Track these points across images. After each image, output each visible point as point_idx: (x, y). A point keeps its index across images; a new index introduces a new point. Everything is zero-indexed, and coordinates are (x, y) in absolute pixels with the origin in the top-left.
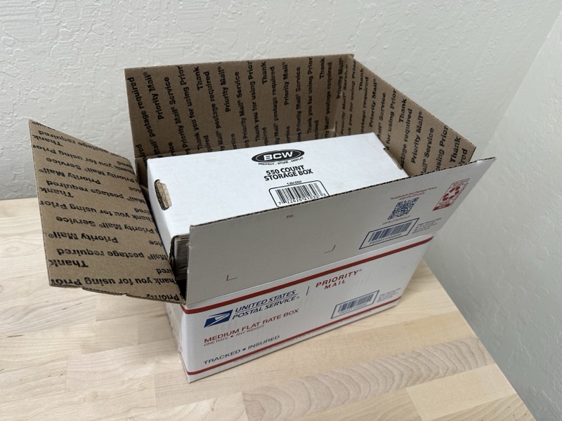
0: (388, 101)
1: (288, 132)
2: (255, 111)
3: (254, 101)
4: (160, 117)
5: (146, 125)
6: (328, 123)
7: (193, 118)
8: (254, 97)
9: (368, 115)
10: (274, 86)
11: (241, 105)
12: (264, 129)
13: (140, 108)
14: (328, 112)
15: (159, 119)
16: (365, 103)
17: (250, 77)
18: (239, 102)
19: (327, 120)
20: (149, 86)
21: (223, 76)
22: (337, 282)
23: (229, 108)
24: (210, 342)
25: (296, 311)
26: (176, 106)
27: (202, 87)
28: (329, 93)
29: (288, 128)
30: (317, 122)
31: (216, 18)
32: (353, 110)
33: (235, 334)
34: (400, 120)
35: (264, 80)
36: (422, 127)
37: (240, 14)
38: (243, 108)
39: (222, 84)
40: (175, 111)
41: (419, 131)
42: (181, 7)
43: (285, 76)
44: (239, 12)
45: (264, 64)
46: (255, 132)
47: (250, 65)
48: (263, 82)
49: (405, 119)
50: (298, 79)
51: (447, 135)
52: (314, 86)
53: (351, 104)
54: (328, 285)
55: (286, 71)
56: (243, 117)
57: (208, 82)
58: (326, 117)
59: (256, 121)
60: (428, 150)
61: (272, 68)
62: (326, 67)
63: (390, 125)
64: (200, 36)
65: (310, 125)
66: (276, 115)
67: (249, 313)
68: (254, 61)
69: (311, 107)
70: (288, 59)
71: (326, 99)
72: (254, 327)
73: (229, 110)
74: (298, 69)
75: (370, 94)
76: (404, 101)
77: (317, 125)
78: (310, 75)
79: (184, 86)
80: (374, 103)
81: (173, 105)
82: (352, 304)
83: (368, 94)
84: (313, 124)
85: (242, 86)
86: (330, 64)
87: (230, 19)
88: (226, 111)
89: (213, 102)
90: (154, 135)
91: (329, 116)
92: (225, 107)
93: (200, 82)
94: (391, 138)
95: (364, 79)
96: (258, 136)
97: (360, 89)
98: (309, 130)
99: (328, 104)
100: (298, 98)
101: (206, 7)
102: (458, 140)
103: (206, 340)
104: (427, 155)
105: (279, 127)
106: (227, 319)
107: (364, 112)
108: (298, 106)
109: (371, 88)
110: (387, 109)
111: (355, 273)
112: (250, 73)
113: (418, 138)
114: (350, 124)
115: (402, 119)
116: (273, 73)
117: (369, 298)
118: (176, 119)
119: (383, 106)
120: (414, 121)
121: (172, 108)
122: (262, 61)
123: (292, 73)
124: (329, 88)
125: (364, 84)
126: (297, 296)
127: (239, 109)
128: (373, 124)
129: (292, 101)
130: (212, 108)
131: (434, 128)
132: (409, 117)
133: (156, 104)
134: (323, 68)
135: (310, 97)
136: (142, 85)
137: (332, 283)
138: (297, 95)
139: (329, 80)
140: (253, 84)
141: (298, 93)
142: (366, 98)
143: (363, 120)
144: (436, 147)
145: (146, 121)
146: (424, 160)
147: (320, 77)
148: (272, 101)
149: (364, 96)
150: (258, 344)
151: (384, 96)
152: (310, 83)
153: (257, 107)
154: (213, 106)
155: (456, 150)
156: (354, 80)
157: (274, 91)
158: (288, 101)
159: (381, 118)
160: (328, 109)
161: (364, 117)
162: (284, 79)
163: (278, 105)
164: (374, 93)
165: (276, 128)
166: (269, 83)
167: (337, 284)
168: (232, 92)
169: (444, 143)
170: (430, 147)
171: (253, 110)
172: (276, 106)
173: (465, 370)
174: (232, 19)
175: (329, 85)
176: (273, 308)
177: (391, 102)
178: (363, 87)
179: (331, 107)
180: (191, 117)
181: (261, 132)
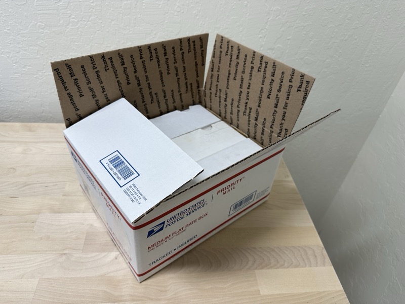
0: (249, 59)
1: (173, 94)
2: (148, 82)
3: (146, 74)
4: (81, 96)
5: (72, 103)
6: (198, 84)
7: (105, 93)
8: (146, 72)
9: (233, 72)
10: (158, 62)
11: (137, 78)
12: (156, 94)
13: (66, 90)
14: (198, 76)
15: (81, 97)
16: (230, 64)
17: (141, 58)
18: (136, 76)
19: (197, 81)
20: (70, 74)
21: (122, 59)
22: (230, 188)
23: (130, 82)
24: (152, 248)
25: (206, 214)
26: (91, 86)
27: (108, 69)
28: (196, 62)
29: (172, 91)
30: (191, 84)
31: (167, 14)
32: (220, 71)
33: (168, 239)
34: (258, 71)
35: (151, 58)
36: (276, 72)
37: (183, 13)
38: (139, 81)
39: (122, 65)
40: (91, 89)
41: (273, 75)
42: (144, 7)
43: (165, 54)
44: (182, 11)
45: (149, 47)
46: (150, 97)
47: (140, 49)
48: (151, 60)
49: (262, 70)
50: (174, 55)
51: (295, 74)
52: (186, 59)
53: (219, 67)
54: (224, 191)
55: (165, 50)
56: (140, 87)
57: (112, 65)
58: (197, 80)
59: (150, 89)
60: (280, 87)
61: (155, 49)
62: (192, 44)
63: (251, 76)
64: (156, 26)
65: (187, 87)
66: (163, 83)
67: (176, 221)
68: (143, 46)
69: (185, 74)
70: (165, 42)
71: (195, 67)
72: (180, 232)
73: (130, 83)
74: (173, 48)
75: (234, 57)
76: (262, 57)
77: (191, 87)
78: (182, 51)
79: (96, 70)
80: (238, 63)
81: (90, 85)
82: (241, 203)
83: (233, 58)
84: (189, 86)
85: (136, 65)
86: (194, 42)
87: (176, 15)
88: (128, 84)
89: (117, 79)
90: (78, 110)
91: (198, 79)
92: (127, 81)
93: (106, 66)
94: (251, 85)
95: (230, 48)
96: (152, 100)
97: (227, 55)
98: (187, 90)
99: (197, 71)
100: (176, 69)
101: (160, 7)
102: (302, 76)
103: (149, 247)
104: (279, 91)
105: (166, 92)
106: (162, 229)
107: (229, 71)
108: (177, 75)
109: (235, 53)
110: (248, 65)
111: (241, 180)
112: (141, 55)
113: (272, 80)
114: (218, 81)
115: (260, 70)
116: (156, 53)
117: (250, 197)
118: (92, 95)
119: (245, 64)
120: (270, 69)
121: (89, 88)
122: (148, 45)
123: (169, 51)
124: (195, 59)
125: (229, 52)
126: (206, 203)
127: (136, 82)
128: (236, 78)
129: (172, 71)
130: (117, 83)
131: (284, 71)
132: (266, 67)
133: (77, 86)
134: (189, 45)
135: (184, 67)
136: (65, 73)
137: (227, 190)
138: (175, 67)
139: (195, 53)
140: (144, 62)
141: (176, 65)
142: (231, 61)
143: (229, 76)
144: (286, 84)
145: (71, 99)
146: (277, 95)
147: (189, 52)
148: (159, 73)
149: (229, 59)
150: (183, 244)
151: (246, 56)
152: (183, 57)
153: (149, 79)
154: (118, 81)
155: (302, 83)
156: (221, 50)
157: (159, 65)
158: (170, 72)
159: (243, 72)
160: (197, 74)
161: (229, 74)
162: (165, 56)
163: (163, 75)
164: (237, 56)
165: (164, 92)
166: (155, 60)
167: (230, 190)
168: (130, 70)
169: (292, 80)
170: (281, 85)
171: (147, 81)
172: (161, 76)
173: (305, 267)
174: (178, 15)
175: (195, 57)
176: (192, 214)
177: (251, 60)
178: (229, 53)
179: (199, 72)
180: (103, 92)
181: (154, 96)
